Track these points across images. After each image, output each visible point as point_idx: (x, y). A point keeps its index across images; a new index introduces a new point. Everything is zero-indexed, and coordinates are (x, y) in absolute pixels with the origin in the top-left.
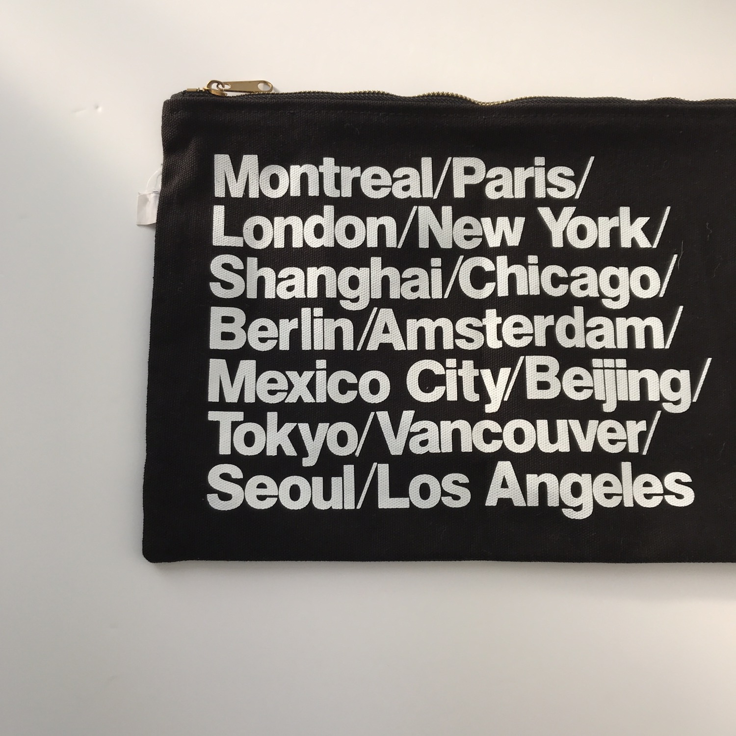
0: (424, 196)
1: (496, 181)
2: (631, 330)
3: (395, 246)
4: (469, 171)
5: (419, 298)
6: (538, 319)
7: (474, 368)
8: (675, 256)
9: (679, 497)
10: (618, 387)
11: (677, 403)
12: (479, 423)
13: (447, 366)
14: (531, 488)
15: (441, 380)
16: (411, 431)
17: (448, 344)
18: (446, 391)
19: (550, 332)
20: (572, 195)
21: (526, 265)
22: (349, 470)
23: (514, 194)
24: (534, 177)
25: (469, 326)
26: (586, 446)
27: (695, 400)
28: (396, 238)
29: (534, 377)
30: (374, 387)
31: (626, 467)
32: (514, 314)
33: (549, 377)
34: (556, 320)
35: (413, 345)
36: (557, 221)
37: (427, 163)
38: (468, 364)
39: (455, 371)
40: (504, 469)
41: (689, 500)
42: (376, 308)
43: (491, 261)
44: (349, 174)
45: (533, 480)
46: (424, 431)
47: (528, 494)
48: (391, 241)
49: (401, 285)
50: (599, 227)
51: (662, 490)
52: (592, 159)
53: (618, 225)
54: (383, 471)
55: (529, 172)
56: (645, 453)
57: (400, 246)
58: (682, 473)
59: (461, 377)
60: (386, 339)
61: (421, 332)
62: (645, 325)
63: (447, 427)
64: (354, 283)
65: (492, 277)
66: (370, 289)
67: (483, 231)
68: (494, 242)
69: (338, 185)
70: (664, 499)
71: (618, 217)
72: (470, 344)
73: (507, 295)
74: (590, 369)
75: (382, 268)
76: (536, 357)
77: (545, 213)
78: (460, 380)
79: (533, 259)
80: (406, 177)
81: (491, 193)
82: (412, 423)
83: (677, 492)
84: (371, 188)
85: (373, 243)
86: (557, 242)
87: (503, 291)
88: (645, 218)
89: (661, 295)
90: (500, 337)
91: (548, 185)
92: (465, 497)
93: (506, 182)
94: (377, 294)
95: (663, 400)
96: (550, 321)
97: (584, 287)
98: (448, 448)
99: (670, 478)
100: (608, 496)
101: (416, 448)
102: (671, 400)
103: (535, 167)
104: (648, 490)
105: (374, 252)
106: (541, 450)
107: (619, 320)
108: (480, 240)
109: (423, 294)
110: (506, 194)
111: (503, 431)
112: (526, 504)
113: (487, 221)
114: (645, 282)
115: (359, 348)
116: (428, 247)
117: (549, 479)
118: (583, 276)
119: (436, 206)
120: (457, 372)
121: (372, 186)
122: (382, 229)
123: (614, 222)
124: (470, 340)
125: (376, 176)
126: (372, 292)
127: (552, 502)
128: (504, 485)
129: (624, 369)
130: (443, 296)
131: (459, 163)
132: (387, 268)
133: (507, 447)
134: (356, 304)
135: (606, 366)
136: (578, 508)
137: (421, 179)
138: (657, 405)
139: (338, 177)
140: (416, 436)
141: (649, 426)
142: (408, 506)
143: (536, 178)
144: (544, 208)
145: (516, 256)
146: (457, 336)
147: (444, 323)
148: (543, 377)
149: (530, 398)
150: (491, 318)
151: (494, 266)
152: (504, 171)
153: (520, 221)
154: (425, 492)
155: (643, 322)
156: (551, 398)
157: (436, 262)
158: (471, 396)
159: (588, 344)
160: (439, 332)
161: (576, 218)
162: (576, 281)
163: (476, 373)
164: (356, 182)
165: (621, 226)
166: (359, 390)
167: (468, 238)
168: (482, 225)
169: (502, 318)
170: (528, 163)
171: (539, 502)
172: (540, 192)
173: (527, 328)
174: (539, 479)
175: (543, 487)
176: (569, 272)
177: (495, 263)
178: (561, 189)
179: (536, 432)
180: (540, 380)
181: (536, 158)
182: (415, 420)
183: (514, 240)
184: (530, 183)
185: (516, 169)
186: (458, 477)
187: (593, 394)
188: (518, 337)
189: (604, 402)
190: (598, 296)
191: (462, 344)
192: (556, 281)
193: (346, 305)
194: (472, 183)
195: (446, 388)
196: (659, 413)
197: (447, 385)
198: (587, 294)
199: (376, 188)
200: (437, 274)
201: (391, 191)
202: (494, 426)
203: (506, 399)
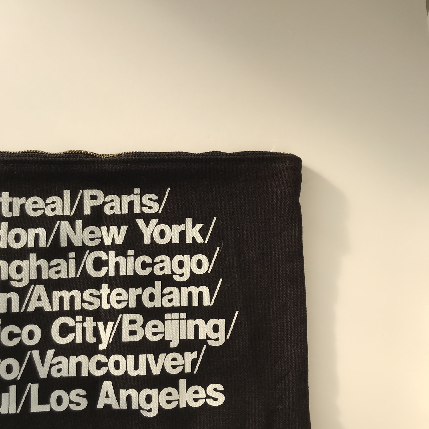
0: (64, 214)
1: (110, 203)
2: (190, 294)
3: (45, 246)
4: (94, 198)
5: (60, 278)
6: (132, 290)
7: (93, 321)
8: (218, 248)
9: (215, 399)
10: (180, 331)
11: (217, 340)
12: (94, 356)
13: (77, 321)
14: (122, 398)
15: (72, 330)
16: (52, 363)
17: (77, 307)
18: (75, 336)
19: (139, 298)
20: (156, 211)
21: (126, 256)
22: (13, 389)
23: (121, 212)
24: (134, 201)
25: (91, 295)
26: (156, 371)
27: (228, 338)
28: (46, 241)
29: (127, 328)
30: (31, 335)
31: (183, 382)
32: (117, 288)
33: (137, 327)
34: (143, 291)
35: (56, 308)
36: (147, 227)
37: (67, 194)
38: (89, 319)
39: (81, 323)
40: (107, 386)
41: (221, 402)
42: (34, 285)
43: (105, 254)
44: (18, 202)
45: (123, 393)
46: (59, 363)
47: (120, 401)
48: (43, 243)
49: (49, 270)
50: (173, 231)
51: (205, 395)
52: (169, 189)
53: (184, 229)
54: (35, 388)
55: (131, 198)
56: (195, 372)
57: (48, 246)
58: (218, 384)
59: (85, 327)
60: (39, 304)
61: (61, 299)
62: (199, 291)
63: (74, 360)
64: (19, 270)
65: (106, 263)
66: (30, 273)
67: (102, 235)
68: (108, 242)
69: (11, 209)
70: (206, 402)
71: (184, 224)
72: (91, 306)
73: (114, 275)
74: (163, 321)
75: (37, 260)
76: (129, 315)
77: (140, 222)
78: (84, 329)
79: (130, 252)
80: (54, 202)
81: (107, 211)
82: (53, 358)
83: (214, 397)
84: (32, 210)
85: (31, 245)
86: (147, 241)
87: (112, 273)
88: (201, 224)
89: (209, 272)
90: (109, 302)
91: (143, 205)
92: (84, 403)
93: (116, 204)
94: (34, 276)
95: (208, 338)
96: (139, 291)
97: (162, 269)
98: (73, 374)
99: (211, 388)
100: (169, 402)
101: (55, 374)
102: (212, 338)
103: (134, 194)
104: (196, 396)
105: (32, 250)
106: (129, 374)
107: (183, 288)
108: (100, 240)
109: (63, 275)
110: (117, 211)
111: (108, 361)
112: (120, 407)
113: (104, 228)
114: (200, 264)
115: (22, 311)
116: (66, 246)
117: (133, 392)
118: (162, 261)
119: (71, 220)
120: (83, 324)
121: (33, 209)
122: (37, 236)
123: (182, 227)
124: (91, 304)
125: (35, 203)
126: (30, 275)
127: (135, 406)
128: (107, 396)
129: (185, 319)
130: (76, 275)
131: (87, 193)
132: (40, 260)
133: (111, 372)
134: (21, 283)
135: (173, 318)
136: (150, 411)
137: (63, 204)
138: (205, 342)
139: (11, 204)
140: (55, 366)
141: (199, 355)
142: (49, 410)
143: (135, 201)
144: (140, 220)
145: (121, 251)
146: (83, 301)
147: (76, 293)
148: (133, 327)
149: (124, 341)
150: (105, 289)
151: (107, 257)
152: (115, 197)
153: (124, 229)
154: (59, 401)
155: (198, 289)
156: (137, 340)
157: (72, 255)
158: (91, 339)
159: (163, 304)
160: (72, 299)
161: (159, 225)
162: (157, 265)
163: (94, 324)
164: (22, 207)
165: (186, 230)
166: (22, 337)
167: (92, 239)
168: (101, 231)
169: (111, 290)
170: (130, 192)
171: (127, 406)
172: (137, 210)
173: (124, 297)
174: (127, 392)
175: (129, 397)
176: (153, 260)
177: (108, 254)
178: (150, 208)
179: (127, 363)
180: (131, 330)
181: (135, 189)
182: (55, 356)
183: (119, 241)
184: (131, 205)
185: (122, 196)
186: (80, 391)
187: (164, 337)
188: (119, 302)
189: (171, 341)
190: (171, 273)
191: (86, 306)
192: (144, 265)
193: (14, 284)
194: (95, 205)
195: (75, 335)
196: (205, 346)
197: (76, 333)
198: (164, 273)
199: (35, 210)
200: (72, 263)
201: (45, 211)
202: (103, 358)
203: (110, 342)
